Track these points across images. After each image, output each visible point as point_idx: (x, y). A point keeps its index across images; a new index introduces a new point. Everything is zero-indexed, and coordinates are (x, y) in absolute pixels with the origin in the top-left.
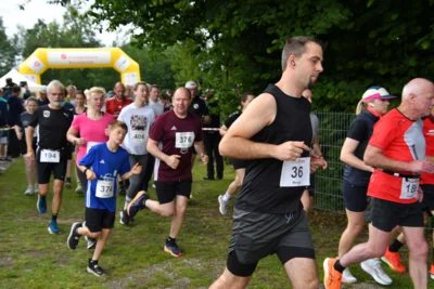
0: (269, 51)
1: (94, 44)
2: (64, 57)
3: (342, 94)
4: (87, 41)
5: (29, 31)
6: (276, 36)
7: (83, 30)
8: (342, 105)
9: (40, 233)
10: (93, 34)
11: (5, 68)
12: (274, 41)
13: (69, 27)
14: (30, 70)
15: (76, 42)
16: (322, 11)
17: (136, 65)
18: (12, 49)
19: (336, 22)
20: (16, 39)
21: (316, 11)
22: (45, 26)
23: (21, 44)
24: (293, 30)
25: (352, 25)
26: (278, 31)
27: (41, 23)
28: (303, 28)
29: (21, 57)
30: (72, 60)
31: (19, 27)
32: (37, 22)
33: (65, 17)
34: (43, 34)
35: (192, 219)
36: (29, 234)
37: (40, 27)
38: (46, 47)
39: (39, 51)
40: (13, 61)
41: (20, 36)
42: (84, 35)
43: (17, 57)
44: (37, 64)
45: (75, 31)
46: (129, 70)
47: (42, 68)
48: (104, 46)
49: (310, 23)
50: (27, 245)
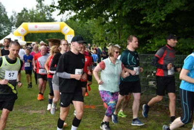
0: (141, 22)
1: (52, 20)
2: (36, 27)
3: (181, 45)
4: (48, 19)
5: (19, 14)
6: (145, 15)
7: (46, 13)
8: (181, 51)
9: (24, 118)
10: (51, 15)
11: (7, 32)
12: (144, 18)
13: (39, 11)
14: (19, 34)
15: (43, 19)
16: (170, 1)
17: (73, 31)
18: (10, 23)
19: (178, 7)
20: (12, 18)
21: (167, 2)
22: (27, 11)
23: (15, 20)
24: (154, 12)
25: (186, 8)
26: (146, 12)
27: (25, 10)
28: (160, 11)
29: (15, 27)
30: (40, 29)
31: (13, 12)
32: (23, 9)
33: (37, 6)
34: (26, 15)
35: (101, 111)
36: (19, 118)
37: (25, 12)
38: (27, 22)
39: (24, 23)
40: (11, 29)
41: (14, 17)
42: (47, 16)
43: (13, 27)
44: (22, 31)
45: (42, 14)
46: (69, 33)
47: (25, 33)
48: (56, 21)
49: (164, 8)
50: (17, 124)
